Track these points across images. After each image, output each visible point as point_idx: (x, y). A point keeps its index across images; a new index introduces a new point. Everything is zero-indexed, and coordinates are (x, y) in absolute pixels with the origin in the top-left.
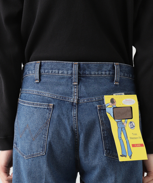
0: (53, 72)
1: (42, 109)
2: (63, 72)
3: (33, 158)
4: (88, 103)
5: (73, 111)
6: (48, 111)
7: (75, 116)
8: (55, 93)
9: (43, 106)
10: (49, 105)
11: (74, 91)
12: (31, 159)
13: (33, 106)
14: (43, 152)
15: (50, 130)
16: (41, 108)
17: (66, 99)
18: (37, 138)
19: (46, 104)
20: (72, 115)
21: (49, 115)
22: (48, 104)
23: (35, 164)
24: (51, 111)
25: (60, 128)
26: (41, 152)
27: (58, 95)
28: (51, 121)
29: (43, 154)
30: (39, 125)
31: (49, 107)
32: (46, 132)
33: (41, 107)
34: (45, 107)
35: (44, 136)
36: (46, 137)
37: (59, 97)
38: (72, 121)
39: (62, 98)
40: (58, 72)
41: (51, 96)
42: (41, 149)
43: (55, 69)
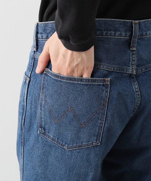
0: (108, 34)
1: (96, 86)
2: (121, 34)
3: (80, 150)
4: (146, 73)
5: (133, 85)
6: (104, 88)
7: (137, 92)
8: (111, 64)
9: (98, 82)
10: (105, 81)
11: (132, 59)
12: (77, 150)
13: (82, 83)
14: (98, 142)
15: (108, 113)
16: (94, 85)
17: (124, 70)
18: (89, 125)
19: (100, 79)
20: (133, 90)
21: (107, 94)
22: (103, 79)
23: (82, 156)
24: (107, 87)
25: (119, 109)
26: (95, 141)
27: (114, 66)
28: (110, 101)
29: (98, 144)
30: (93, 107)
31: (105, 83)
32: (103, 116)
33: (94, 83)
34: (101, 83)
35: (100, 121)
36: (103, 122)
37: (116, 69)
38: (135, 98)
39: (120, 70)
40: (115, 34)
41: (107, 68)
42: (95, 138)
43: (110, 30)
